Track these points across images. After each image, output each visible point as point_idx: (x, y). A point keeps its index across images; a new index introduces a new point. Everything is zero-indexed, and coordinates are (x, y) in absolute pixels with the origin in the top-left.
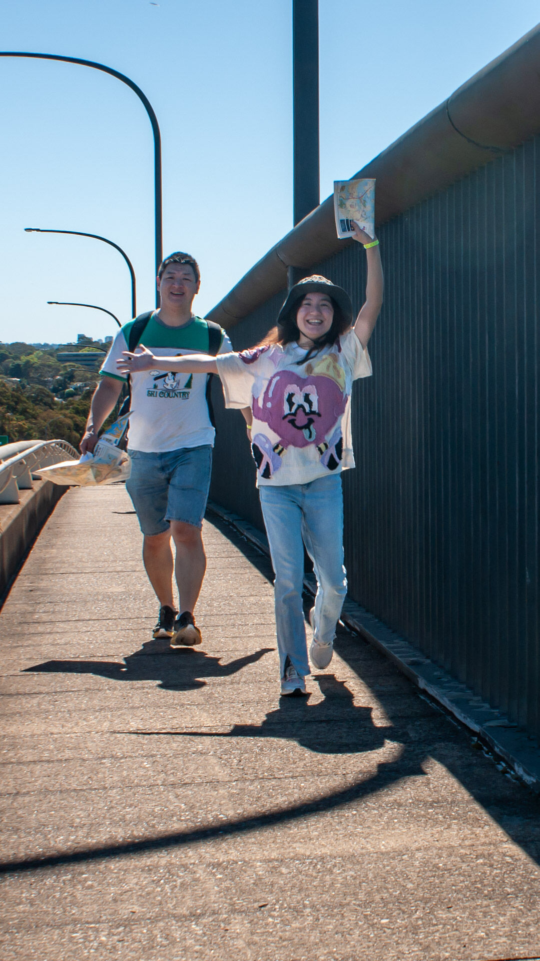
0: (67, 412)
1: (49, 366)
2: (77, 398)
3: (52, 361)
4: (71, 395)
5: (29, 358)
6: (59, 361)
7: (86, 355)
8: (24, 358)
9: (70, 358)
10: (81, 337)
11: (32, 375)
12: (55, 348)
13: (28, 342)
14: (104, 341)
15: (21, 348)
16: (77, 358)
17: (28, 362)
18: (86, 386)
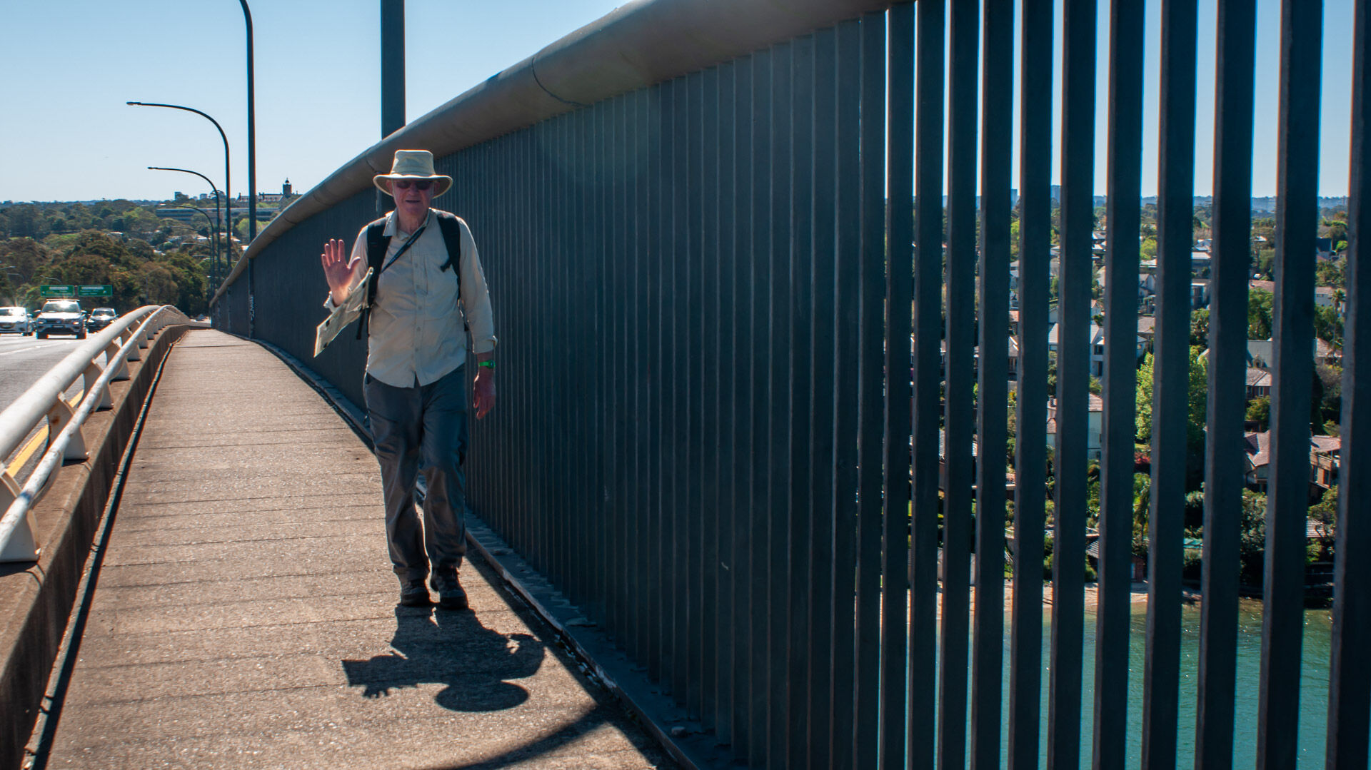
0: (166, 263)
1: (149, 221)
2: (175, 251)
3: (152, 216)
4: (169, 247)
5: (131, 213)
6: (158, 216)
7: (182, 211)
8: (126, 214)
9: (166, 214)
10: (178, 195)
11: (133, 229)
12: (155, 204)
13: (130, 197)
14: (199, 198)
15: (122, 204)
16: (174, 214)
17: (129, 217)
18: (183, 239)
